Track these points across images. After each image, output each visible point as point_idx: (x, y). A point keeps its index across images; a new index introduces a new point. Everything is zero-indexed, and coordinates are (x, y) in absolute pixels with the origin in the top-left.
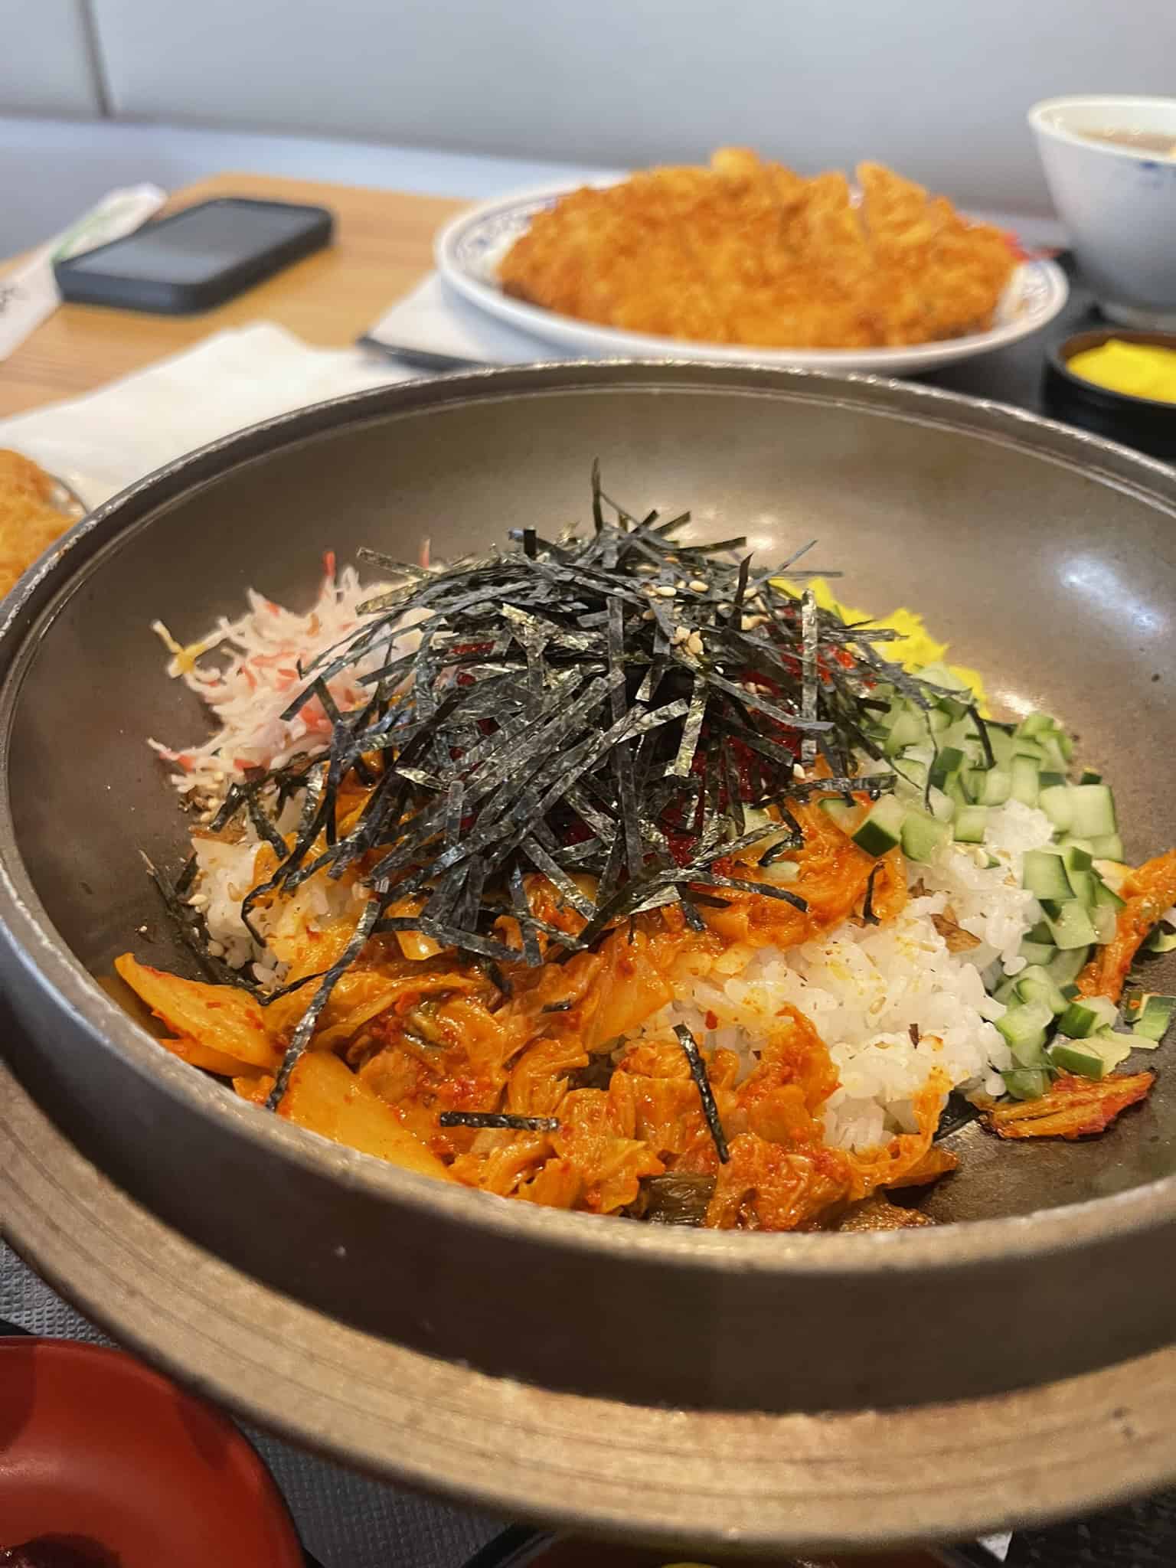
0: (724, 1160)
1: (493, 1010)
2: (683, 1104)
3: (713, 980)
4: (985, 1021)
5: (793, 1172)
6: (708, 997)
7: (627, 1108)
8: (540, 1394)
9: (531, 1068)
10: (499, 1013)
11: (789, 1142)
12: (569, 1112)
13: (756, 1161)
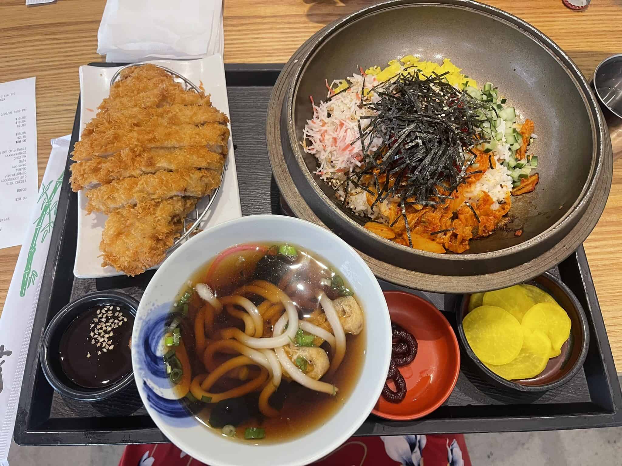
0: (479, 222)
1: (433, 212)
2: (471, 216)
3: (471, 192)
4: (508, 175)
5: (491, 220)
6: (469, 195)
7: (464, 221)
8: (491, 274)
9: (444, 220)
10: (435, 212)
11: (488, 215)
12: (455, 225)
13: (485, 221)
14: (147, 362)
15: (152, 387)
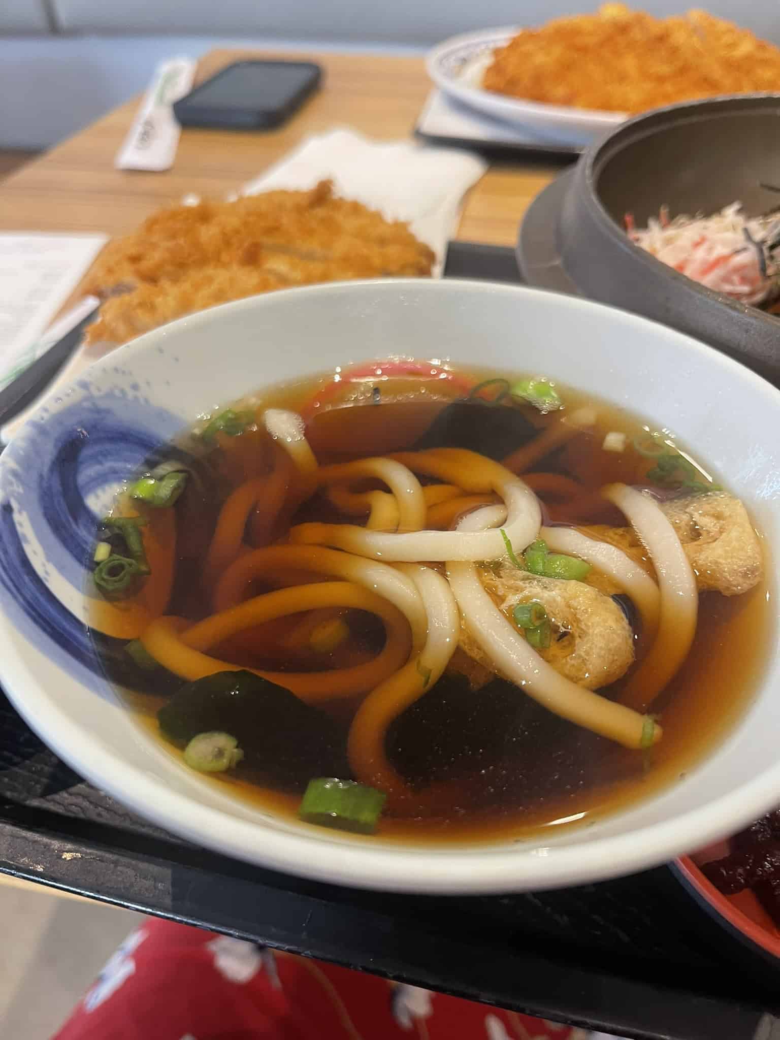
14: (45, 485)
15: (24, 536)
